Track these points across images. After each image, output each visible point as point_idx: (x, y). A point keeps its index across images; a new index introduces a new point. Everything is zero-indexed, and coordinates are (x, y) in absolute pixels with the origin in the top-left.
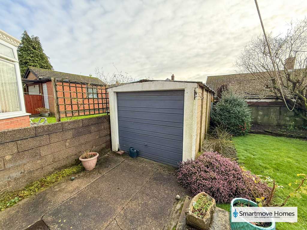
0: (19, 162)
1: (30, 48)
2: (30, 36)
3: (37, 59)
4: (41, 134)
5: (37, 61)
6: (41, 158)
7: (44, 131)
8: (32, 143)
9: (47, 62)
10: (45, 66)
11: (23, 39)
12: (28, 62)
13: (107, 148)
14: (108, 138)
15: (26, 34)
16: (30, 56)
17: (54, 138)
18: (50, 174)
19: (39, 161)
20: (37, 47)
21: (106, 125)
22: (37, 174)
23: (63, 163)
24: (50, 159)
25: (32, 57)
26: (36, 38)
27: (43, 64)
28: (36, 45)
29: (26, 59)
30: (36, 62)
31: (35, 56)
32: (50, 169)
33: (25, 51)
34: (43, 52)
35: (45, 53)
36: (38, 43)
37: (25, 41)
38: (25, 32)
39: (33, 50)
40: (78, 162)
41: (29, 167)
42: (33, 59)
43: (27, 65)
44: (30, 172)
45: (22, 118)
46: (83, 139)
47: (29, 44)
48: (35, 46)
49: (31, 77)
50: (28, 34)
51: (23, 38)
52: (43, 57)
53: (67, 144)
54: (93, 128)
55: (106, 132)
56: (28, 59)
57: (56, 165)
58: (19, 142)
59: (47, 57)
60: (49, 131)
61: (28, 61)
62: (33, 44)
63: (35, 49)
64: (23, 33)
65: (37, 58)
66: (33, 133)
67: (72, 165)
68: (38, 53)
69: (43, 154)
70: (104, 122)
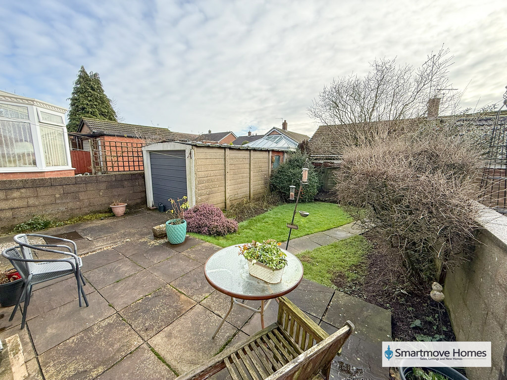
0: (64, 201)
1: (88, 89)
2: (88, 73)
3: (95, 103)
4: (79, 183)
5: (96, 105)
6: (80, 200)
7: (82, 181)
8: (73, 189)
9: (108, 106)
10: (105, 112)
11: (80, 78)
12: (85, 108)
13: (142, 204)
14: (143, 195)
15: (83, 71)
16: (88, 99)
17: (90, 187)
18: (86, 214)
19: (78, 203)
20: (96, 87)
21: (141, 182)
22: (77, 212)
23: (98, 209)
24: (86, 202)
25: (90, 101)
26: (95, 75)
27: (103, 110)
28: (95, 85)
29: (83, 104)
30: (95, 107)
31: (93, 100)
32: (86, 210)
33: (82, 93)
34: (104, 93)
35: (107, 95)
36: (98, 82)
37: (81, 80)
38: (82, 67)
39: (91, 91)
40: (110, 210)
41: (71, 205)
42: (92, 103)
43: (83, 112)
44: (72, 209)
45: (69, 172)
46: (116, 192)
47: (87, 84)
48: (93, 86)
49: (86, 131)
50: (86, 70)
51: (80, 76)
52: (103, 101)
53: (101, 194)
54: (126, 183)
55: (141, 189)
56: (85, 104)
57: (91, 209)
58: (64, 186)
59: (109, 100)
60: (86, 182)
61: (85, 106)
62: (91, 83)
63: (93, 90)
64: (80, 69)
65: (96, 101)
66: (74, 181)
67: (106, 212)
68: (97, 96)
69: (81, 198)
70: (138, 179)
